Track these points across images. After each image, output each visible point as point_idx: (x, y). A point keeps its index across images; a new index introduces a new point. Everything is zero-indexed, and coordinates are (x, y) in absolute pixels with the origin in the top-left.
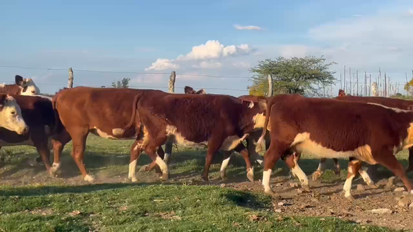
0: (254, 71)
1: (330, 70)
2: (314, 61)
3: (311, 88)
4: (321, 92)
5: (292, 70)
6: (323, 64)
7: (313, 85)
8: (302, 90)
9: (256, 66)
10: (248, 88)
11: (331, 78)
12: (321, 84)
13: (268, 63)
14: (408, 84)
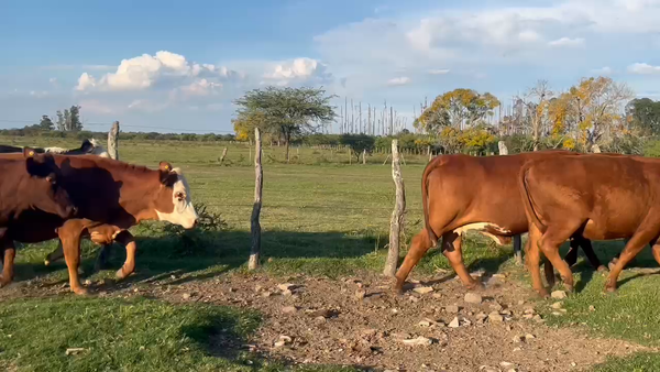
0: (239, 103)
1: (331, 104)
2: (311, 93)
3: (308, 125)
4: (319, 131)
5: (285, 104)
6: (322, 97)
7: (310, 122)
8: (298, 128)
9: (241, 96)
10: (232, 121)
11: (332, 114)
12: (319, 122)
13: (255, 93)
14: (417, 120)
